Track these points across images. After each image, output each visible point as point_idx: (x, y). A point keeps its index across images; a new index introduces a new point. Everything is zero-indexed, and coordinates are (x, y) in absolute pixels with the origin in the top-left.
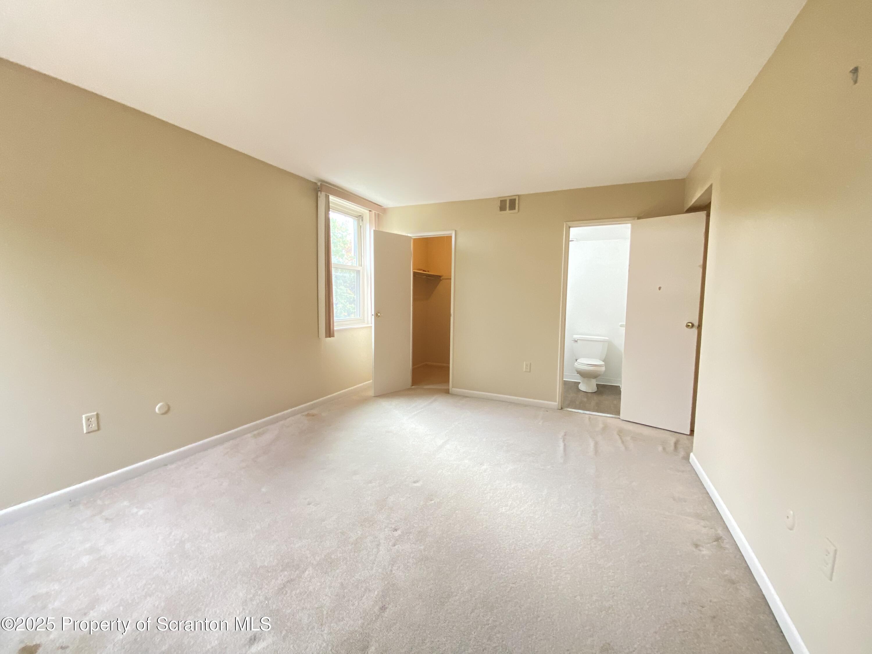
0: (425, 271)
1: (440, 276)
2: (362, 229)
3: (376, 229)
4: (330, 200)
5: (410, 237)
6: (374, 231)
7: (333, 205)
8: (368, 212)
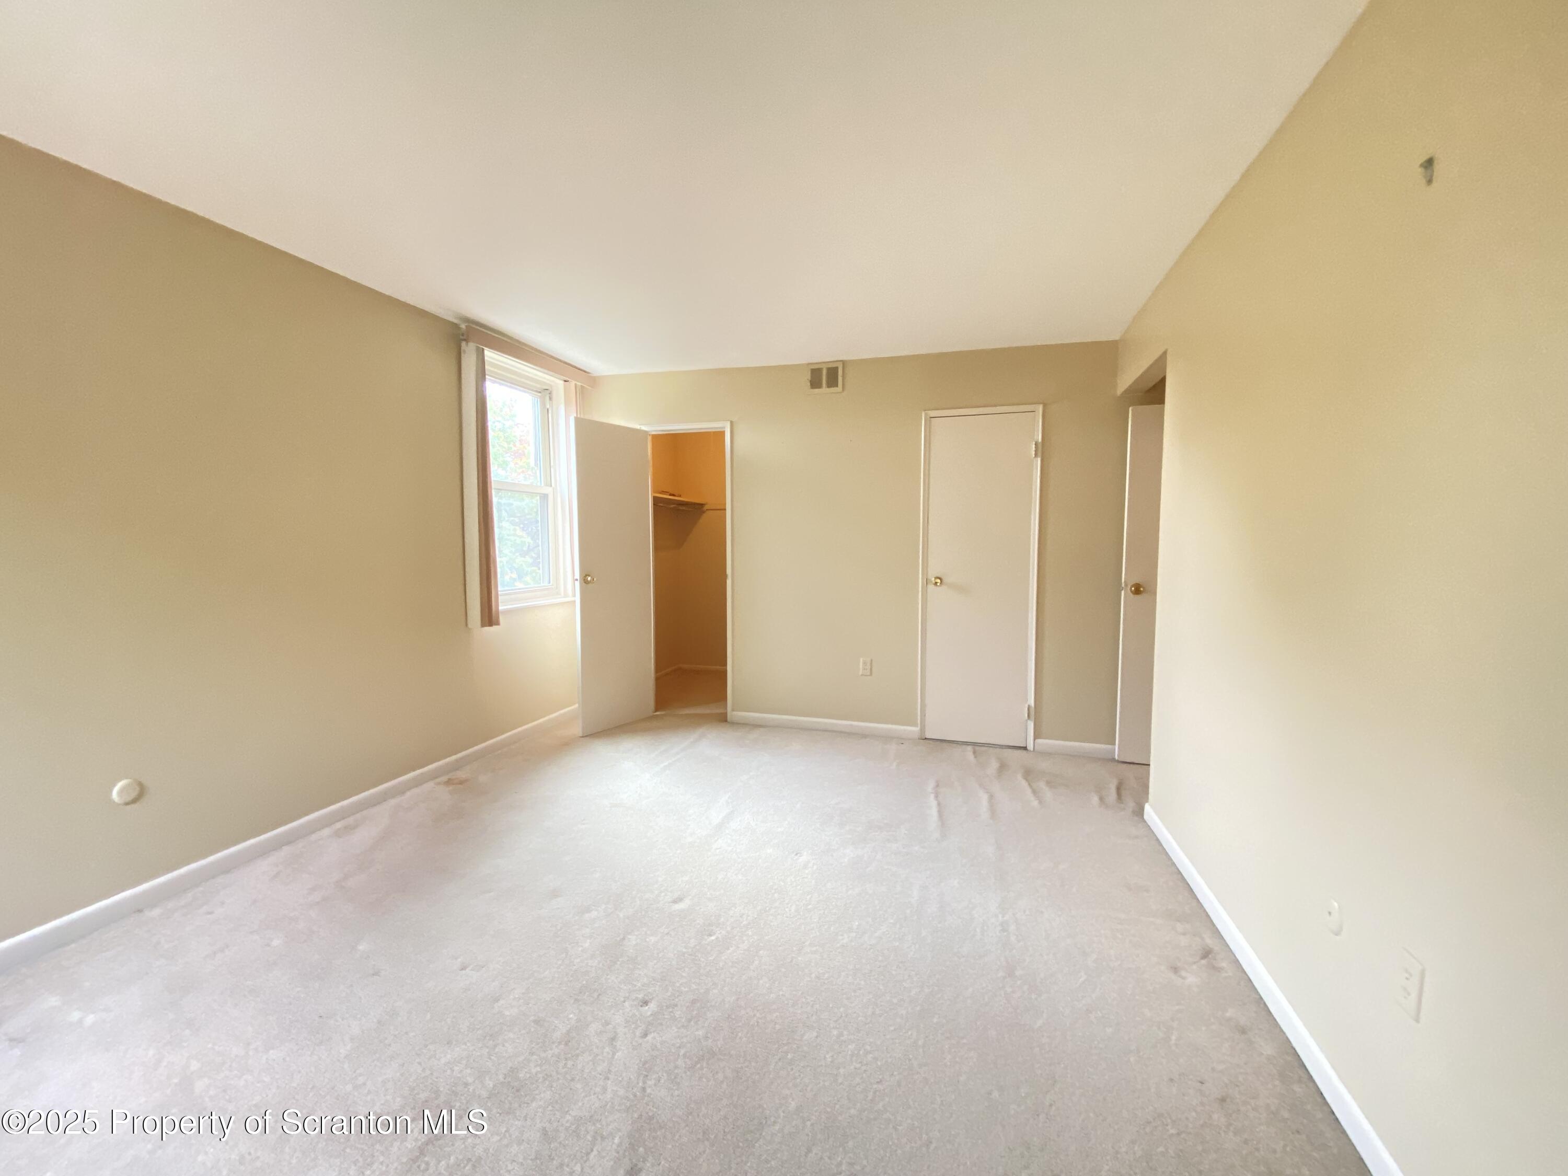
0: (674, 495)
1: (702, 505)
2: (550, 415)
3: (579, 416)
4: (486, 358)
5: (646, 432)
6: (577, 419)
7: (492, 369)
8: (562, 382)
